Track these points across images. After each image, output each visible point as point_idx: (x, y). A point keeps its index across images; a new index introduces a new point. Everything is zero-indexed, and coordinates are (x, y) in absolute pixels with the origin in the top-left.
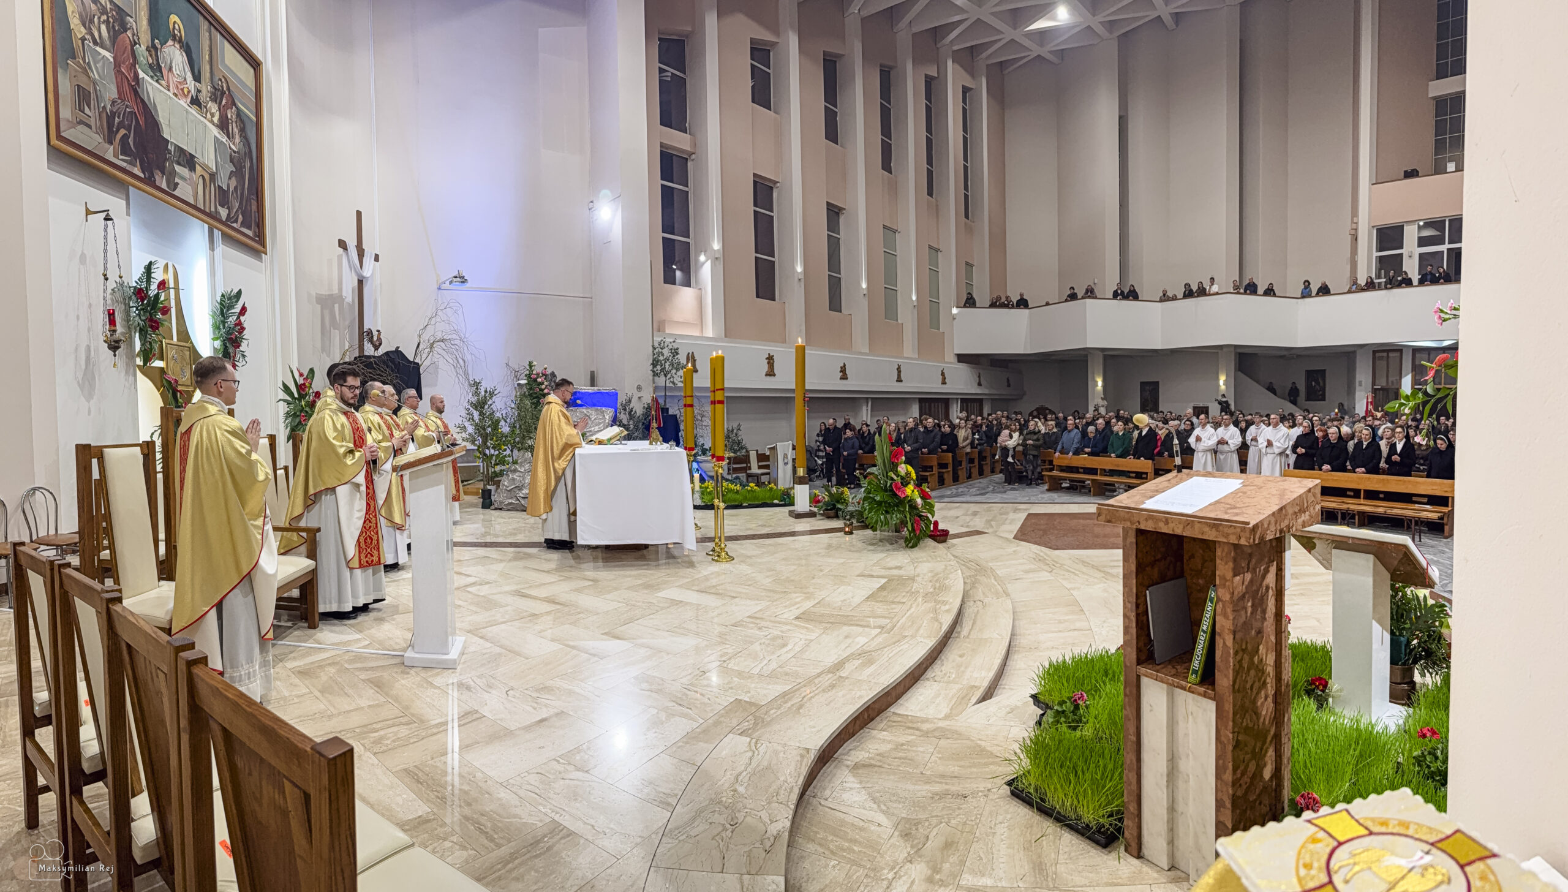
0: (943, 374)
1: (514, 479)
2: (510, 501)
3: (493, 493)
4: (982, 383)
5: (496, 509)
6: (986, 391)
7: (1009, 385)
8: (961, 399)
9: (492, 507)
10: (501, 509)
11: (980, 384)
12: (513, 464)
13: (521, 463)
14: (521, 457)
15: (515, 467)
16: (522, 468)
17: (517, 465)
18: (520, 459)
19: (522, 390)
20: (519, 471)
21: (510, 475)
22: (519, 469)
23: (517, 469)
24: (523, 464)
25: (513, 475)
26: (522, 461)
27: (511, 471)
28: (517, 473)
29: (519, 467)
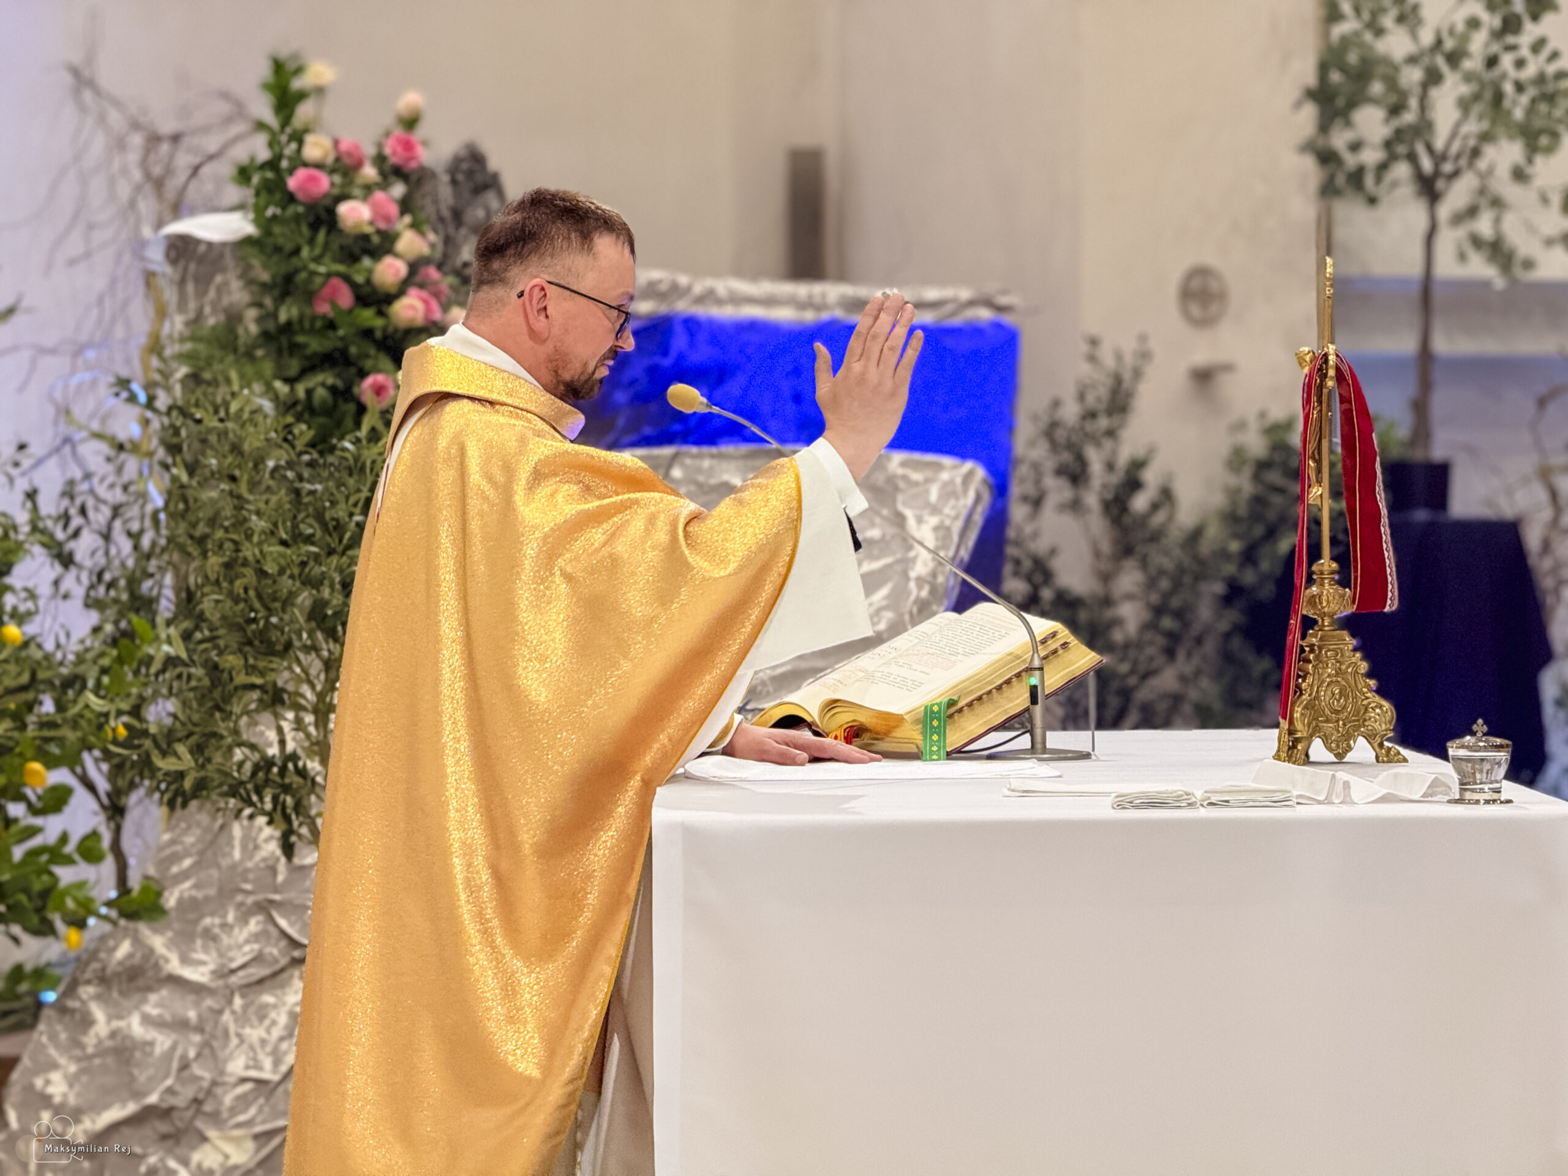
12: (123, 922)
13: (191, 907)
14: (187, 863)
15: (137, 941)
16: (200, 956)
17: (156, 931)
18: (185, 875)
19: (212, 294)
20: (175, 981)
21: (98, 1013)
22: (174, 965)
23: (157, 966)
24: (208, 921)
25: (120, 1017)
26: (199, 895)
27: (103, 980)
28: (153, 997)
29: (171, 944)
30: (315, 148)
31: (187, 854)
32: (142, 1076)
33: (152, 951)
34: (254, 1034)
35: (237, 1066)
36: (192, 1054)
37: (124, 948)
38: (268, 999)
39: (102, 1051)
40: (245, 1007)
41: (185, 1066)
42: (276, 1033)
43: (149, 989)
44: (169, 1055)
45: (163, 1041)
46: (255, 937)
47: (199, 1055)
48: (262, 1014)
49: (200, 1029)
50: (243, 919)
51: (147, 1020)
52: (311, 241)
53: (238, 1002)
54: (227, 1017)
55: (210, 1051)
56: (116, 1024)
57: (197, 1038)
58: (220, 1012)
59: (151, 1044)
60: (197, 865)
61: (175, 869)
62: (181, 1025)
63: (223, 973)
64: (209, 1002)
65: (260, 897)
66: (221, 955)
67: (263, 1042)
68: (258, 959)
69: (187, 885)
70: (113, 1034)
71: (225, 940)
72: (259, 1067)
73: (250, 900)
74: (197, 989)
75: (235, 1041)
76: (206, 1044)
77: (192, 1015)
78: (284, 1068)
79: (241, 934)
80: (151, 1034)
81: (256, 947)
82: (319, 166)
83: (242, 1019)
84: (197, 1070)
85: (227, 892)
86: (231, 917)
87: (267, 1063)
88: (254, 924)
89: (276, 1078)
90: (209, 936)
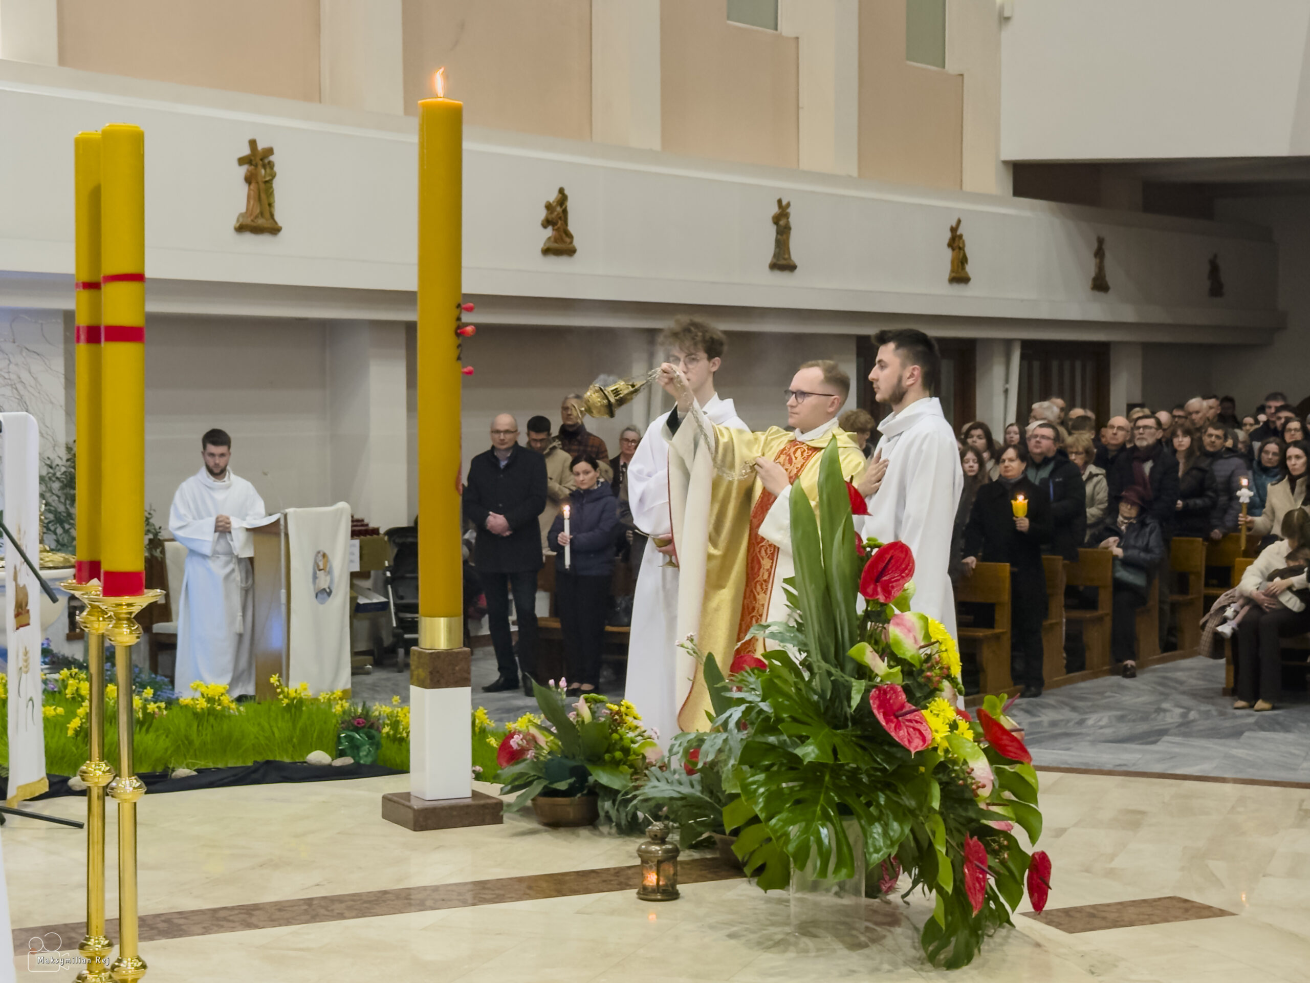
0: (956, 242)
4: (1110, 279)
6: (1127, 314)
7: (1216, 289)
8: (1026, 345)
11: (1100, 285)
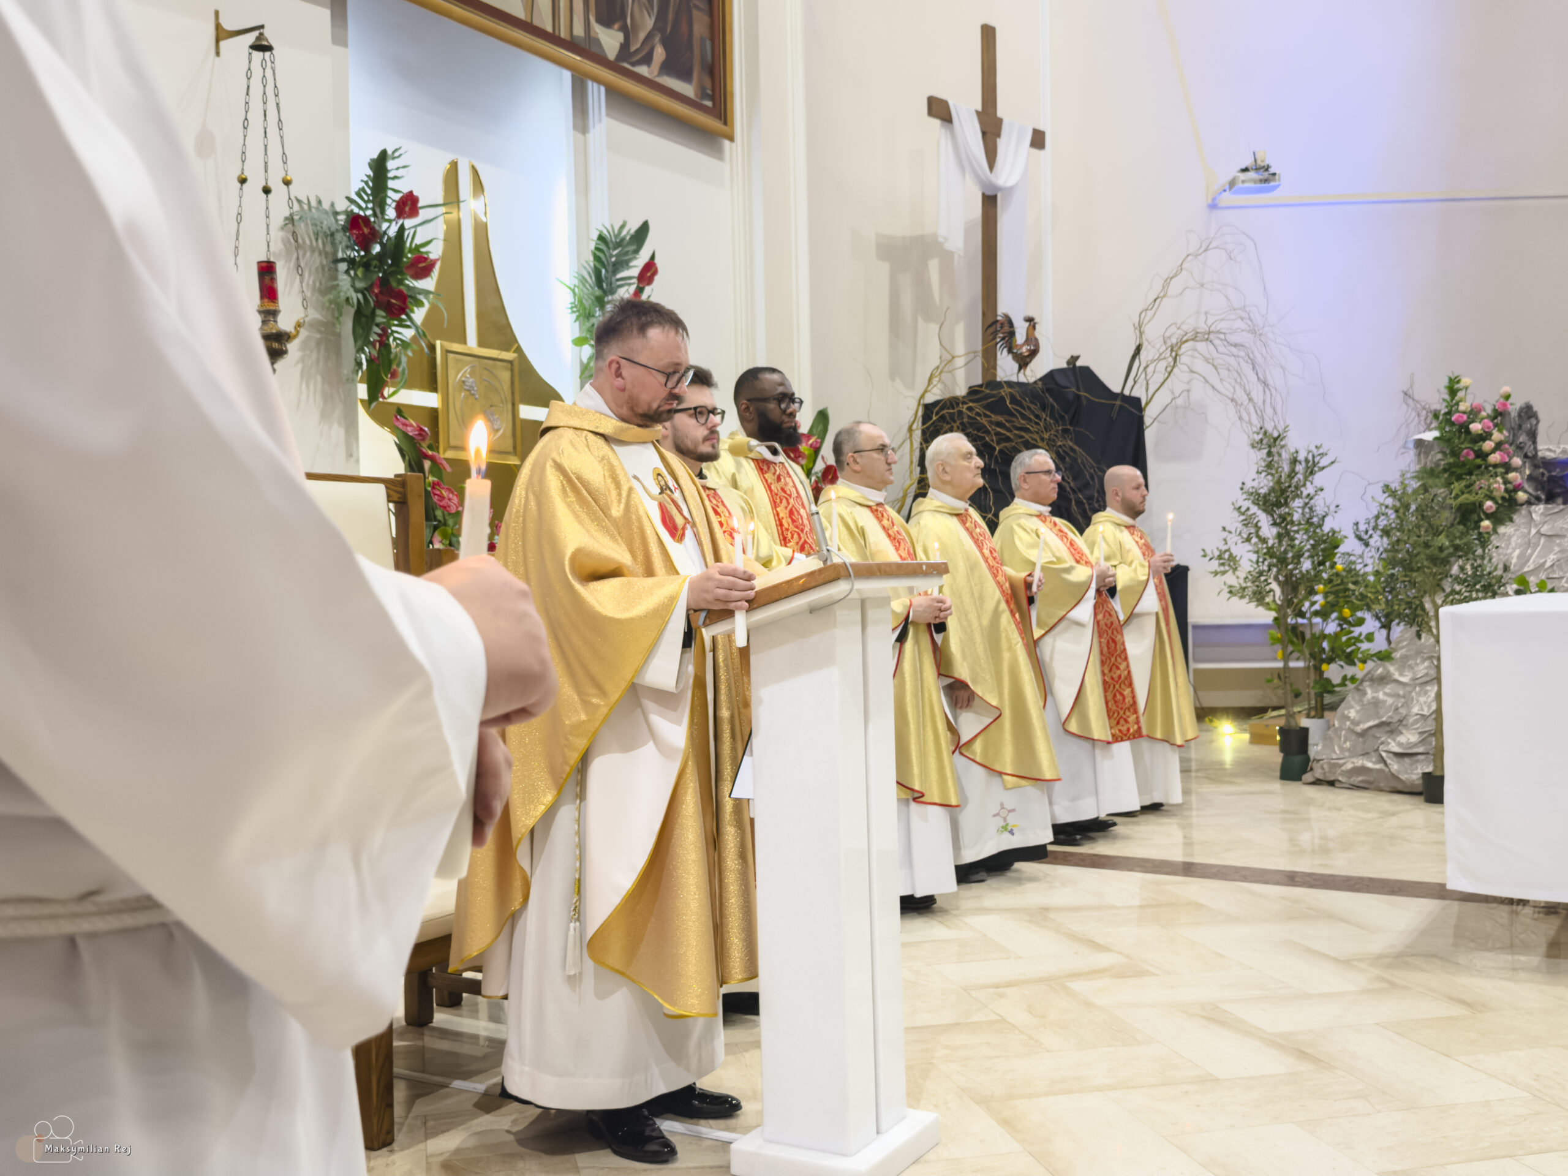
1: (1376, 703)
2: (1360, 762)
3: (1313, 738)
5: (1317, 782)
9: (1308, 777)
10: (1331, 783)
12: (1379, 662)
13: (1405, 658)
14: (1405, 643)
15: (1385, 668)
16: (1406, 673)
17: (1392, 665)
18: (1402, 648)
19: (1430, 458)
20: (1397, 681)
21: (1369, 691)
22: (1397, 676)
23: (1390, 676)
24: (1410, 662)
25: (1376, 692)
26: (1408, 653)
27: (1372, 680)
28: (1389, 686)
29: (1397, 669)
30: (1463, 407)
31: (1406, 640)
32: (1382, 712)
33: (1389, 672)
34: (1422, 699)
35: (1415, 710)
36: (1400, 705)
37: (1380, 670)
38: (1428, 688)
39: (1369, 703)
40: (1421, 690)
41: (1397, 709)
42: (1430, 699)
43: (1387, 684)
44: (1391, 705)
45: (1390, 701)
46: (1426, 668)
47: (1402, 706)
48: (1426, 693)
49: (1404, 697)
50: (1423, 661)
51: (1385, 694)
52: (1459, 438)
53: (1418, 689)
54: (1413, 694)
55: (1407, 704)
56: (1375, 695)
57: (1403, 700)
58: (1411, 692)
59: (1386, 701)
60: (1407, 645)
61: (1400, 645)
62: (1398, 696)
63: (1414, 679)
64: (1408, 689)
65: (1429, 655)
66: (1414, 673)
67: (1425, 702)
68: (1426, 675)
69: (1404, 650)
70: (1373, 698)
71: (1416, 668)
72: (1422, 709)
73: (1425, 656)
74: (1404, 684)
75: (1415, 702)
76: (1406, 702)
77: (1401, 692)
78: (1431, 711)
79: (1421, 667)
80: (1385, 698)
81: (1426, 671)
82: (1464, 413)
83: (1419, 694)
84: (1401, 710)
85: (1419, 653)
86: (1418, 661)
87: (1426, 709)
88: (1426, 664)
89: (1428, 714)
90: (1411, 667)
